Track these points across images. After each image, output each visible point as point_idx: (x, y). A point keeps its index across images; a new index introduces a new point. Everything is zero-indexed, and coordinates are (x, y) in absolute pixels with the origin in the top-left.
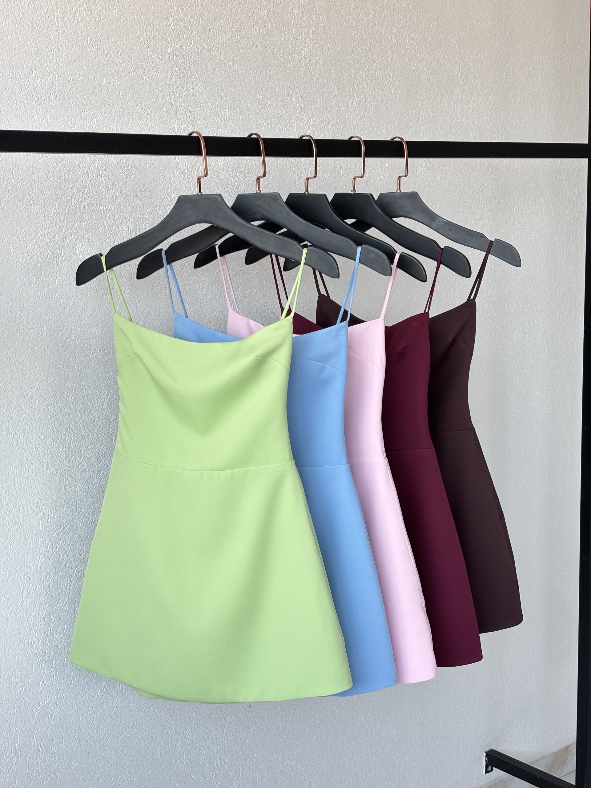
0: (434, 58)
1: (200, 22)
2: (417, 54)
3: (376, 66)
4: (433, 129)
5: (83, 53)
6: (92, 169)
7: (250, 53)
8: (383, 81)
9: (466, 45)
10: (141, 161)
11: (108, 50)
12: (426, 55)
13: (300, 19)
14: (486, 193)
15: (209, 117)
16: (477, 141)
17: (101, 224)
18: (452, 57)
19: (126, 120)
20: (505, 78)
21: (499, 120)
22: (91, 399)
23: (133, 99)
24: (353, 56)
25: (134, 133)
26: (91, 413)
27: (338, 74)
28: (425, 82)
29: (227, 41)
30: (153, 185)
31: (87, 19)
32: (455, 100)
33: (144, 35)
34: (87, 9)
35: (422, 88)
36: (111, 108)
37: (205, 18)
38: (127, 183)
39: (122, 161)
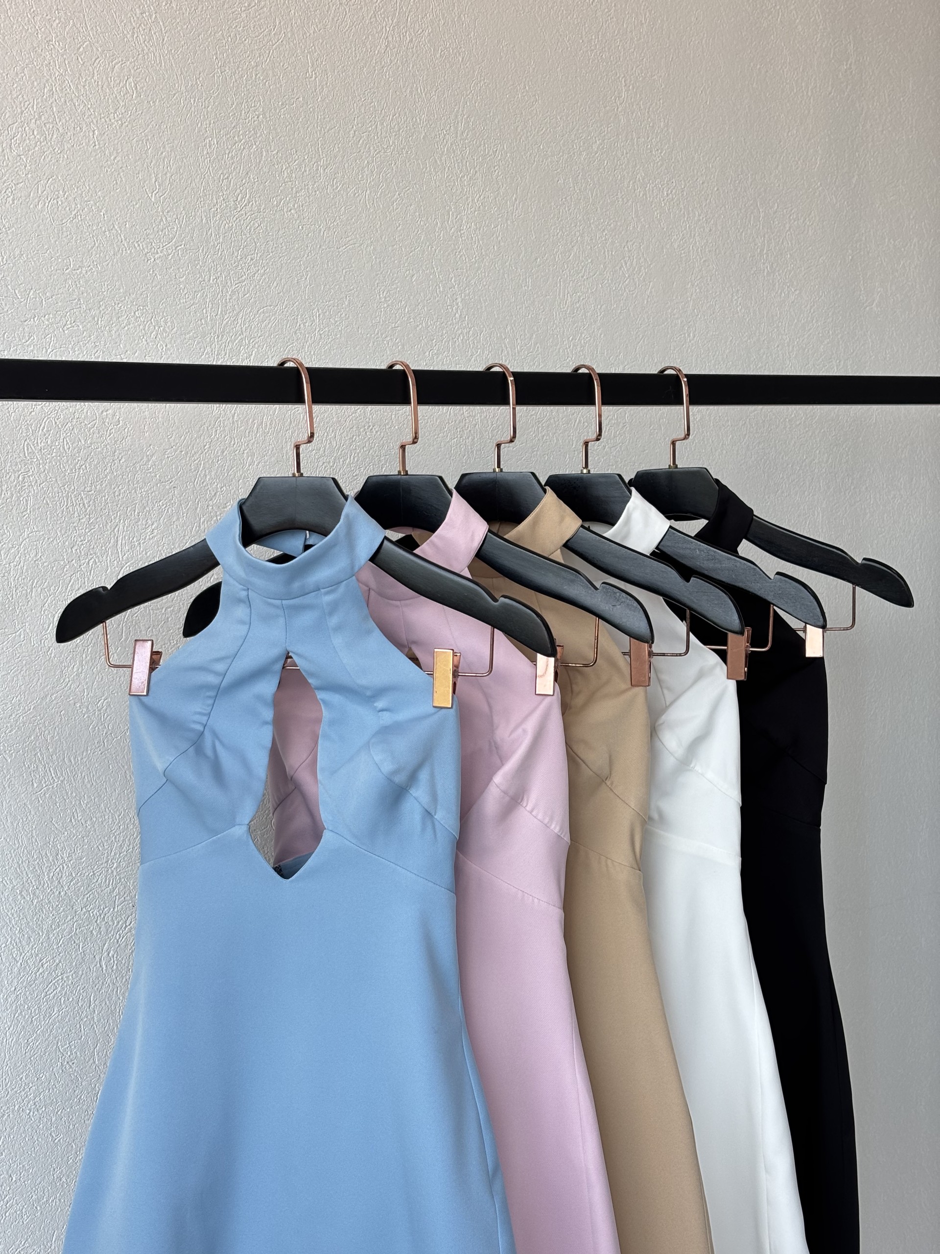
0: (717, 224)
1: (262, 156)
2: (684, 217)
3: (606, 240)
4: (716, 351)
5: (29, 212)
6: (44, 428)
7: (360, 213)
8: (620, 265)
9: (777, 200)
10: (144, 412)
11: (79, 206)
12: (701, 218)
13: (459, 153)
14: (818, 468)
15: (280, 332)
16: (798, 374)
17: (61, 531)
18: (750, 221)
19: (113, 337)
20: (851, 260)
21: (839, 337)
22: (35, 868)
23: (129, 298)
24: (561, 220)
25: (131, 361)
26: (34, 894)
27: (531, 253)
28: (698, 267)
29: (315, 191)
30: (168, 457)
31: (37, 149)
32: (758, 300)
33: (151, 179)
34: (38, 130)
35: (693, 278)
36: (83, 315)
37: (272, 148)
38: (116, 454)
39: (105, 413)
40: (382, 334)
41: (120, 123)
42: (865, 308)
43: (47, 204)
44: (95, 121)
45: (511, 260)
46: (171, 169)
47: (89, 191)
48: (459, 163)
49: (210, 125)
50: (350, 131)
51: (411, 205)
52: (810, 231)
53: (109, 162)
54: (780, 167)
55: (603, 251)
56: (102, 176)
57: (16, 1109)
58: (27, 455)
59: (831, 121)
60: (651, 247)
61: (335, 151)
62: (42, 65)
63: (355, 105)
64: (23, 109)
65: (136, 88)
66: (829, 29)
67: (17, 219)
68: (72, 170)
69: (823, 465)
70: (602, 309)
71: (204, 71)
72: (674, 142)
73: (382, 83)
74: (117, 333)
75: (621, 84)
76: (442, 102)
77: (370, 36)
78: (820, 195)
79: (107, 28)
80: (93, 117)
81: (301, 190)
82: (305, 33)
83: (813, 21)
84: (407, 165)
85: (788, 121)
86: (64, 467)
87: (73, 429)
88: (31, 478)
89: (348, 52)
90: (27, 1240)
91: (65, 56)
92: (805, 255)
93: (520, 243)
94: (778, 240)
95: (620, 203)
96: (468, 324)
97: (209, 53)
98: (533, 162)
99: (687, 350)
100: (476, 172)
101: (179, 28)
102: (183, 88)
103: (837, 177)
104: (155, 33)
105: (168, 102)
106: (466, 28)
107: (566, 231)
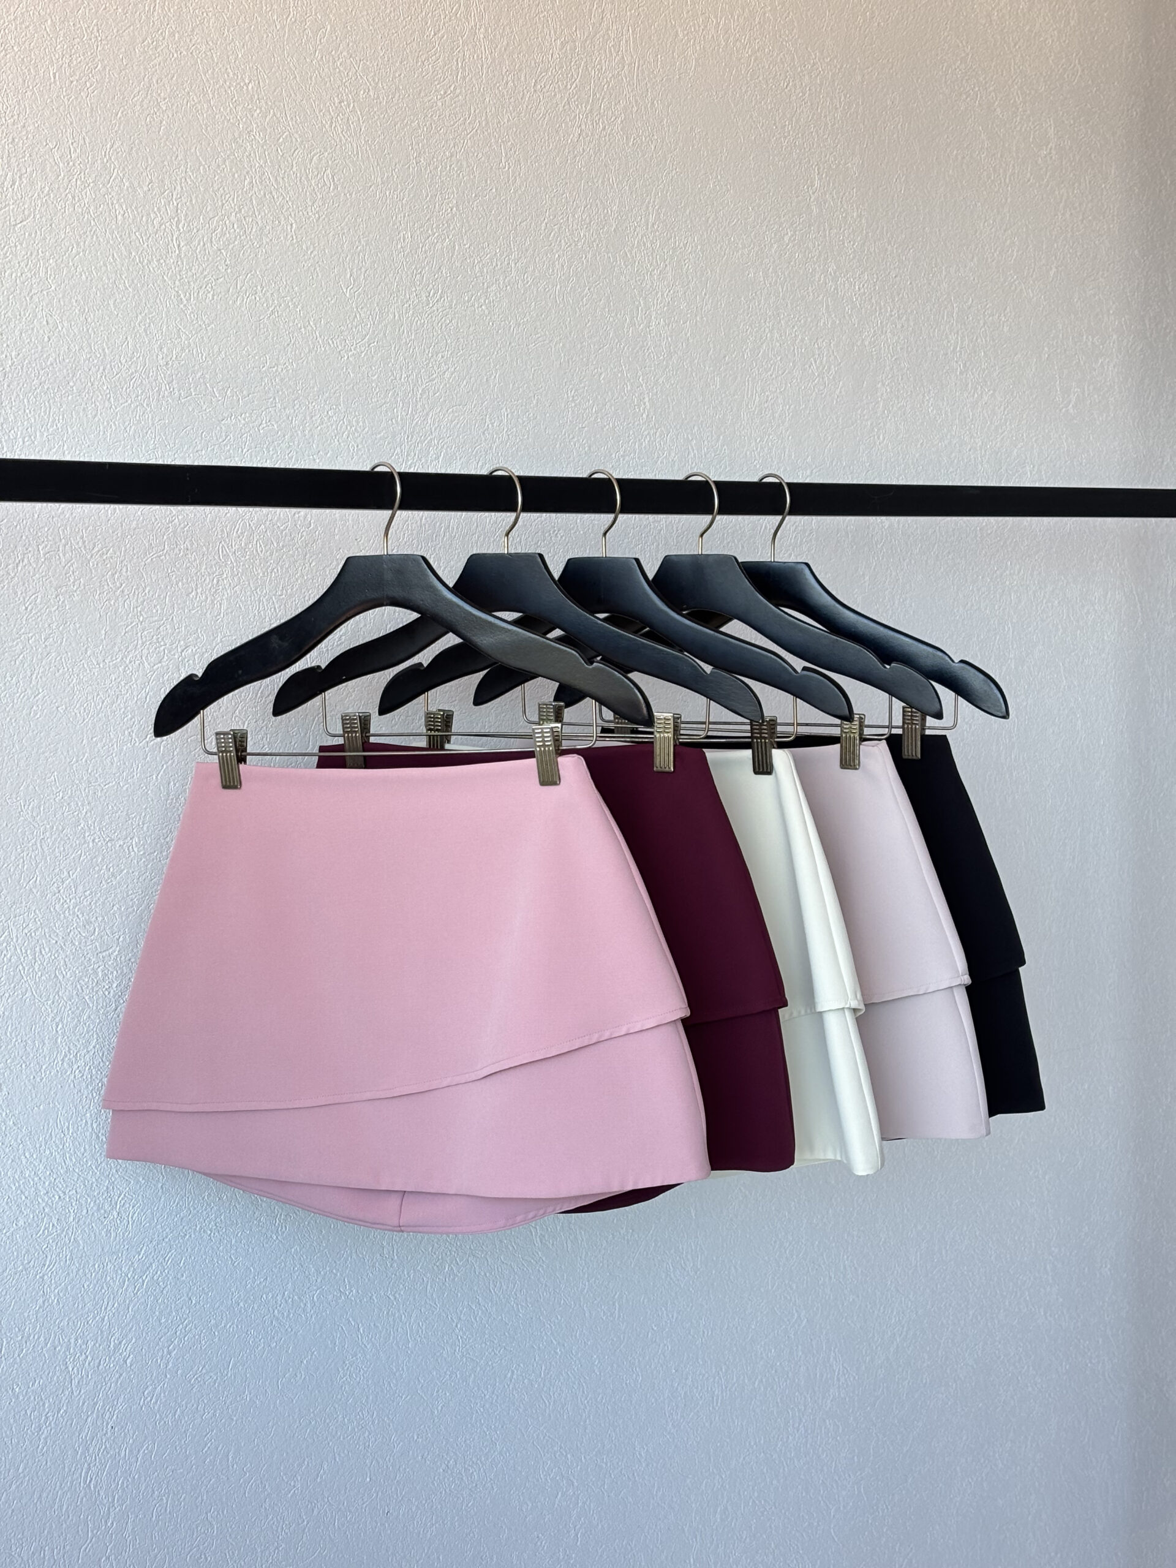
40: (569, 436)
41: (317, 215)
42: (1060, 410)
43: (245, 300)
44: (293, 216)
45: (700, 357)
46: (366, 263)
47: (286, 287)
48: (649, 256)
49: (404, 216)
50: (541, 224)
51: (601, 300)
52: (1005, 327)
53: (306, 257)
54: (975, 259)
55: (792, 349)
56: (299, 270)
57: (198, 1229)
58: (221, 557)
59: (1029, 210)
60: (842, 344)
61: (526, 244)
62: (243, 156)
63: (547, 196)
64: (224, 202)
65: (334, 180)
66: (1029, 112)
67: (216, 315)
68: (270, 264)
69: (1015, 577)
70: (791, 410)
71: (399, 162)
72: (867, 233)
73: (575, 174)
74: (311, 433)
75: (815, 172)
76: (634, 193)
77: (563, 125)
78: (1016, 289)
79: (306, 118)
80: (291, 210)
81: (493, 284)
82: (499, 122)
83: (1013, 104)
84: (598, 258)
85: (985, 211)
86: (257, 570)
87: (266, 531)
88: (225, 581)
89: (541, 141)
90: (204, 1366)
91: (265, 147)
92: (999, 352)
93: (709, 340)
94: (972, 336)
95: (811, 297)
96: (655, 425)
97: (405, 142)
98: (723, 253)
99: (877, 454)
100: (666, 265)
101: (376, 117)
102: (379, 179)
103: (1034, 271)
104: (353, 123)
105: (364, 195)
106: (659, 115)
107: (756, 327)
